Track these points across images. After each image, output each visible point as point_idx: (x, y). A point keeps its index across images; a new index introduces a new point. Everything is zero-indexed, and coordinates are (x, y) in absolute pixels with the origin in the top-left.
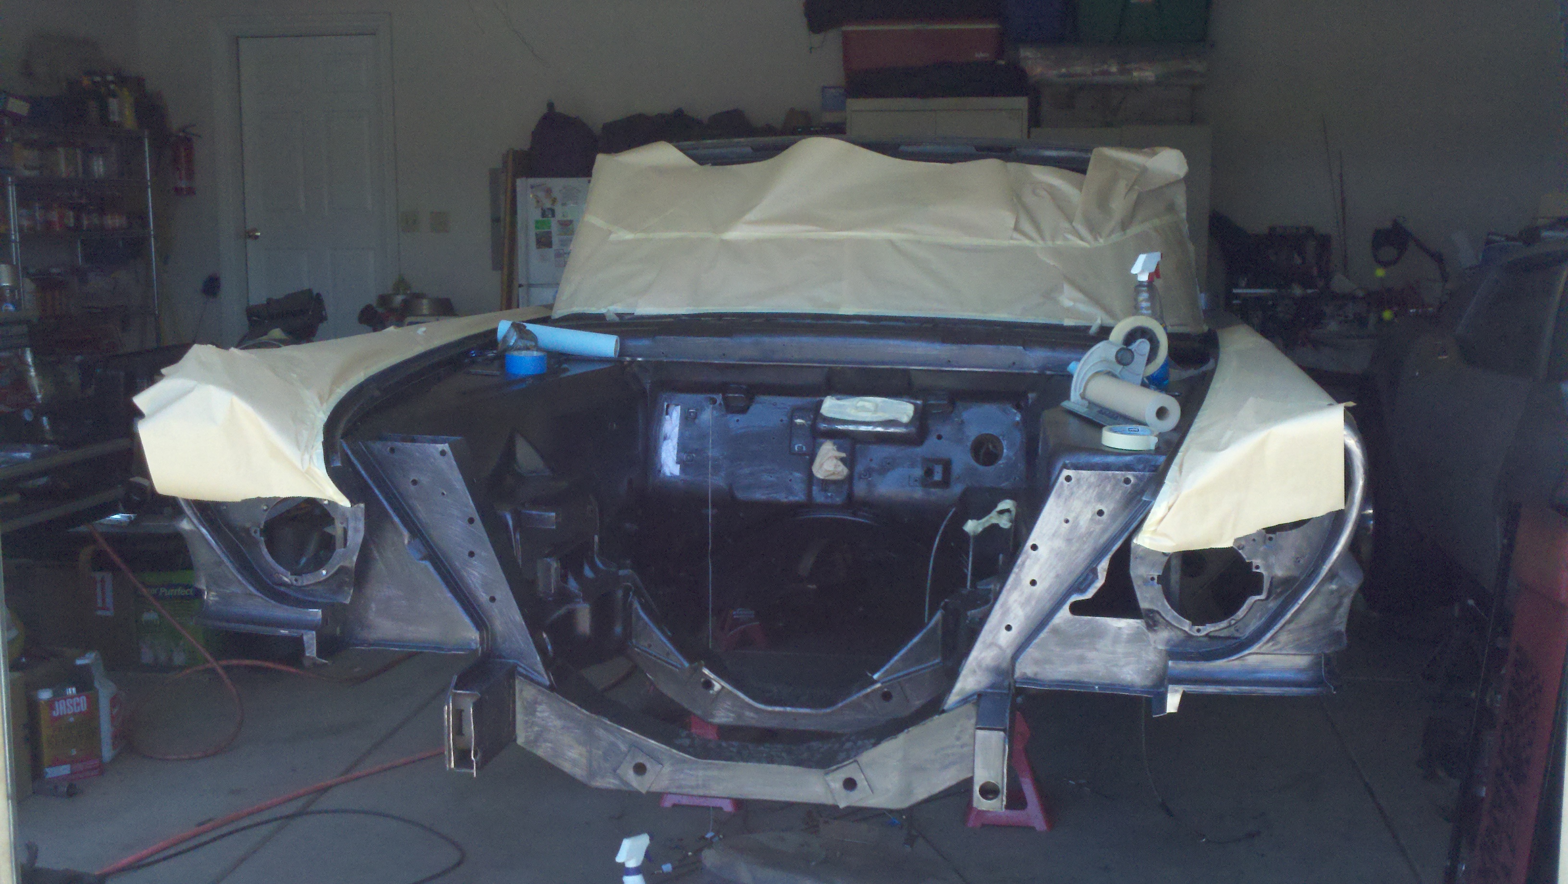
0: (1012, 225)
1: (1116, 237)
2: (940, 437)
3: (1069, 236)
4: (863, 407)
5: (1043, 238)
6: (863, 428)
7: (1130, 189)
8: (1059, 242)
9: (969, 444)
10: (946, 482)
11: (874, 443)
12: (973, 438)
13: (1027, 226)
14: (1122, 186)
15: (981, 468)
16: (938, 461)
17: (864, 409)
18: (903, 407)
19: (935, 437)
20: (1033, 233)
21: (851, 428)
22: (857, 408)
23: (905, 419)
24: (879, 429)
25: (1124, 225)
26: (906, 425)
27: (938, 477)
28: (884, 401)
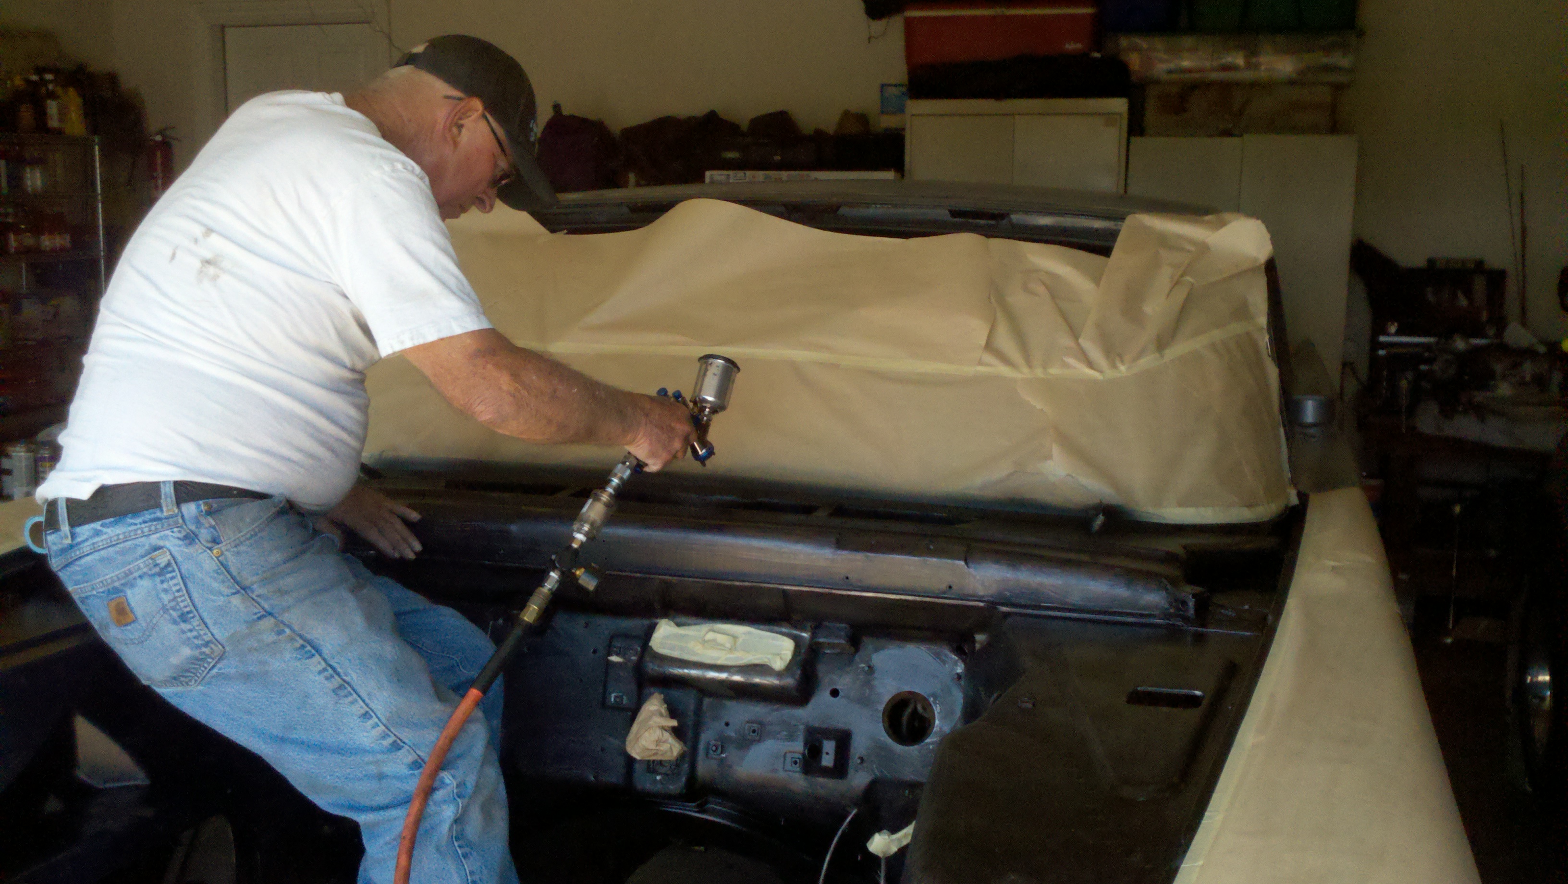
0: (983, 342)
1: (1148, 361)
2: (835, 693)
3: (1071, 361)
4: (714, 640)
5: (1029, 364)
6: (712, 674)
7: (1176, 284)
8: (1054, 371)
9: (881, 707)
10: (840, 770)
11: (731, 698)
12: (887, 698)
13: (1005, 342)
14: (1164, 277)
15: (898, 748)
16: (828, 733)
17: (715, 644)
18: (778, 643)
19: (827, 693)
20: (1014, 354)
21: (694, 672)
22: (704, 642)
23: (779, 665)
24: (737, 678)
25: (1161, 344)
26: (779, 674)
27: (828, 760)
28: (749, 633)
